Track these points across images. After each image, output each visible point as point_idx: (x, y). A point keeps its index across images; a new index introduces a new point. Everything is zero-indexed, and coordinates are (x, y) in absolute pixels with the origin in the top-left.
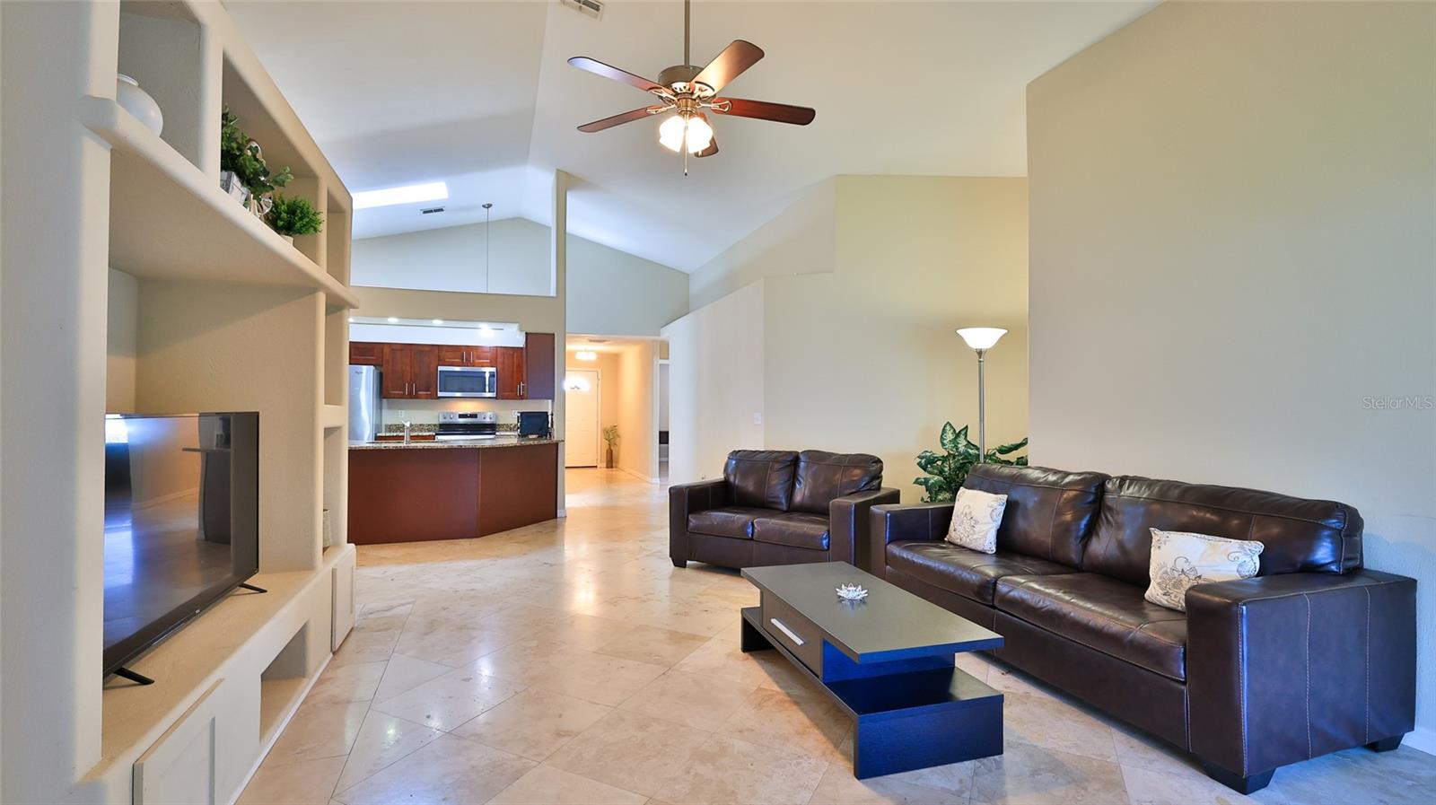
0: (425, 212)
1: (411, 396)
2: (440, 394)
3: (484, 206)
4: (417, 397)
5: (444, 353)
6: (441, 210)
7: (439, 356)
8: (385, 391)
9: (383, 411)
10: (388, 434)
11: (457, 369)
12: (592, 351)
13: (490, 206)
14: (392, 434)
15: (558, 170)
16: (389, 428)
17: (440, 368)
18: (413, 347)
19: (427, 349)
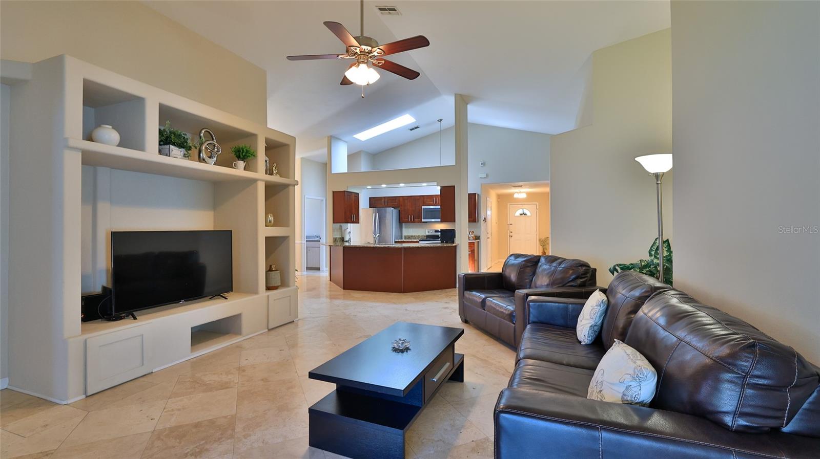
0: (411, 130)
1: (411, 222)
2: (423, 220)
3: (438, 121)
4: (414, 222)
5: (426, 199)
6: (418, 127)
7: (423, 201)
8: (402, 220)
9: (403, 229)
10: (405, 240)
11: (432, 207)
12: (524, 192)
13: (441, 120)
14: (407, 240)
15: (456, 94)
16: (406, 237)
17: (423, 207)
18: (412, 198)
19: (418, 198)
